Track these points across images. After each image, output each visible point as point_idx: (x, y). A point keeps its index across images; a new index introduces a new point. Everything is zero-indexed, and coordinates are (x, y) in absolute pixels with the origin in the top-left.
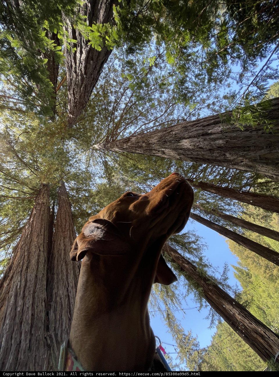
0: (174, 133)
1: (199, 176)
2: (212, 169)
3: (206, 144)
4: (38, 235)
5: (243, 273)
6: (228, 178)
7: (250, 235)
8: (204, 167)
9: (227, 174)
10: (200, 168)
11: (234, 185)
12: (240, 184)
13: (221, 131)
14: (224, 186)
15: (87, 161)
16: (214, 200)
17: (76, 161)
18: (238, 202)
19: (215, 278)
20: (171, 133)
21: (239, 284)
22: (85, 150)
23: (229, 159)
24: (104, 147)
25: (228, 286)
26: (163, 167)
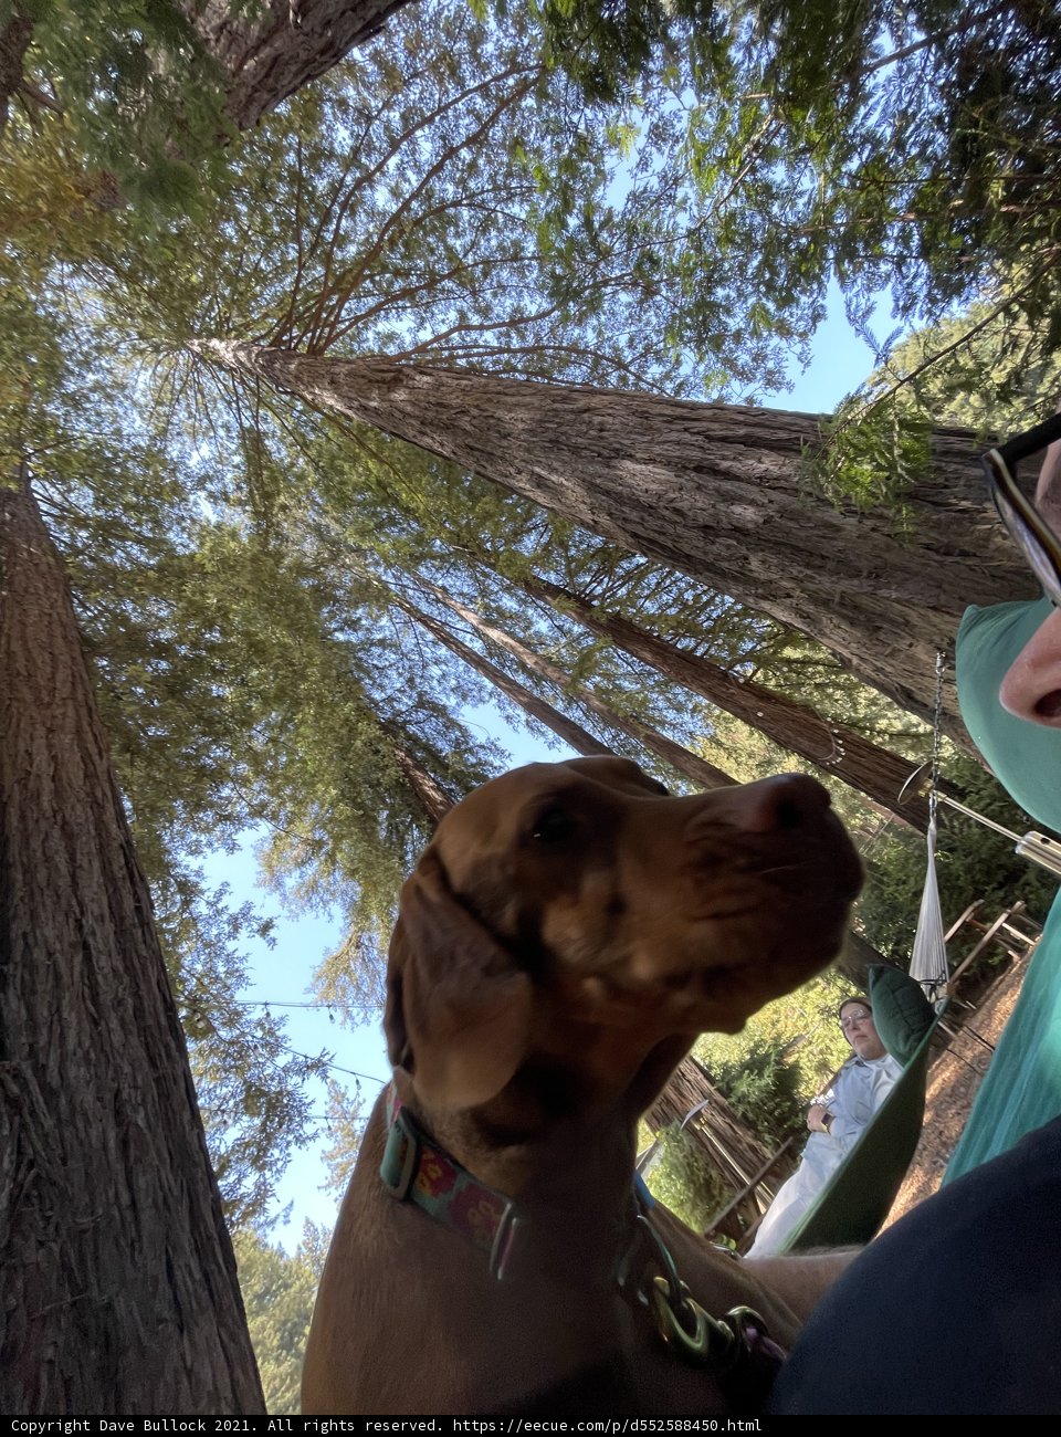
0: (597, 419)
1: (615, 593)
2: (662, 578)
3: (700, 505)
6: (703, 622)
8: (638, 566)
9: (703, 608)
10: (625, 566)
12: (733, 649)
13: (760, 478)
14: (685, 643)
16: (639, 686)
18: (708, 707)
20: (586, 415)
22: (155, 348)
24: (263, 367)
26: (497, 524)
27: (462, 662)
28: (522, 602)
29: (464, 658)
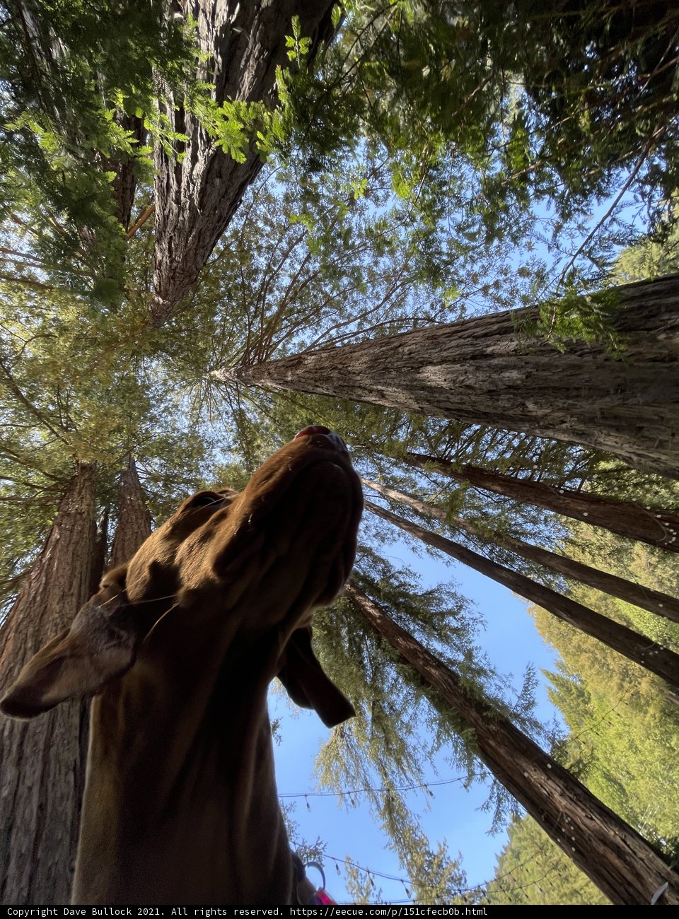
0: (406, 349)
1: (465, 452)
2: (494, 436)
3: (481, 378)
4: (63, 596)
5: (569, 691)
6: (532, 457)
7: (584, 596)
8: (475, 432)
9: (529, 448)
10: (467, 433)
11: (545, 475)
12: (559, 472)
13: (515, 350)
14: (522, 475)
15: (193, 409)
16: (500, 511)
17: (166, 409)
18: (555, 516)
19: (503, 703)
20: (400, 350)
21: (561, 717)
22: (190, 383)
23: (534, 414)
24: (238, 377)
25: (536, 724)
26: (378, 427)
27: (377, 516)
28: (407, 470)
29: (376, 514)
